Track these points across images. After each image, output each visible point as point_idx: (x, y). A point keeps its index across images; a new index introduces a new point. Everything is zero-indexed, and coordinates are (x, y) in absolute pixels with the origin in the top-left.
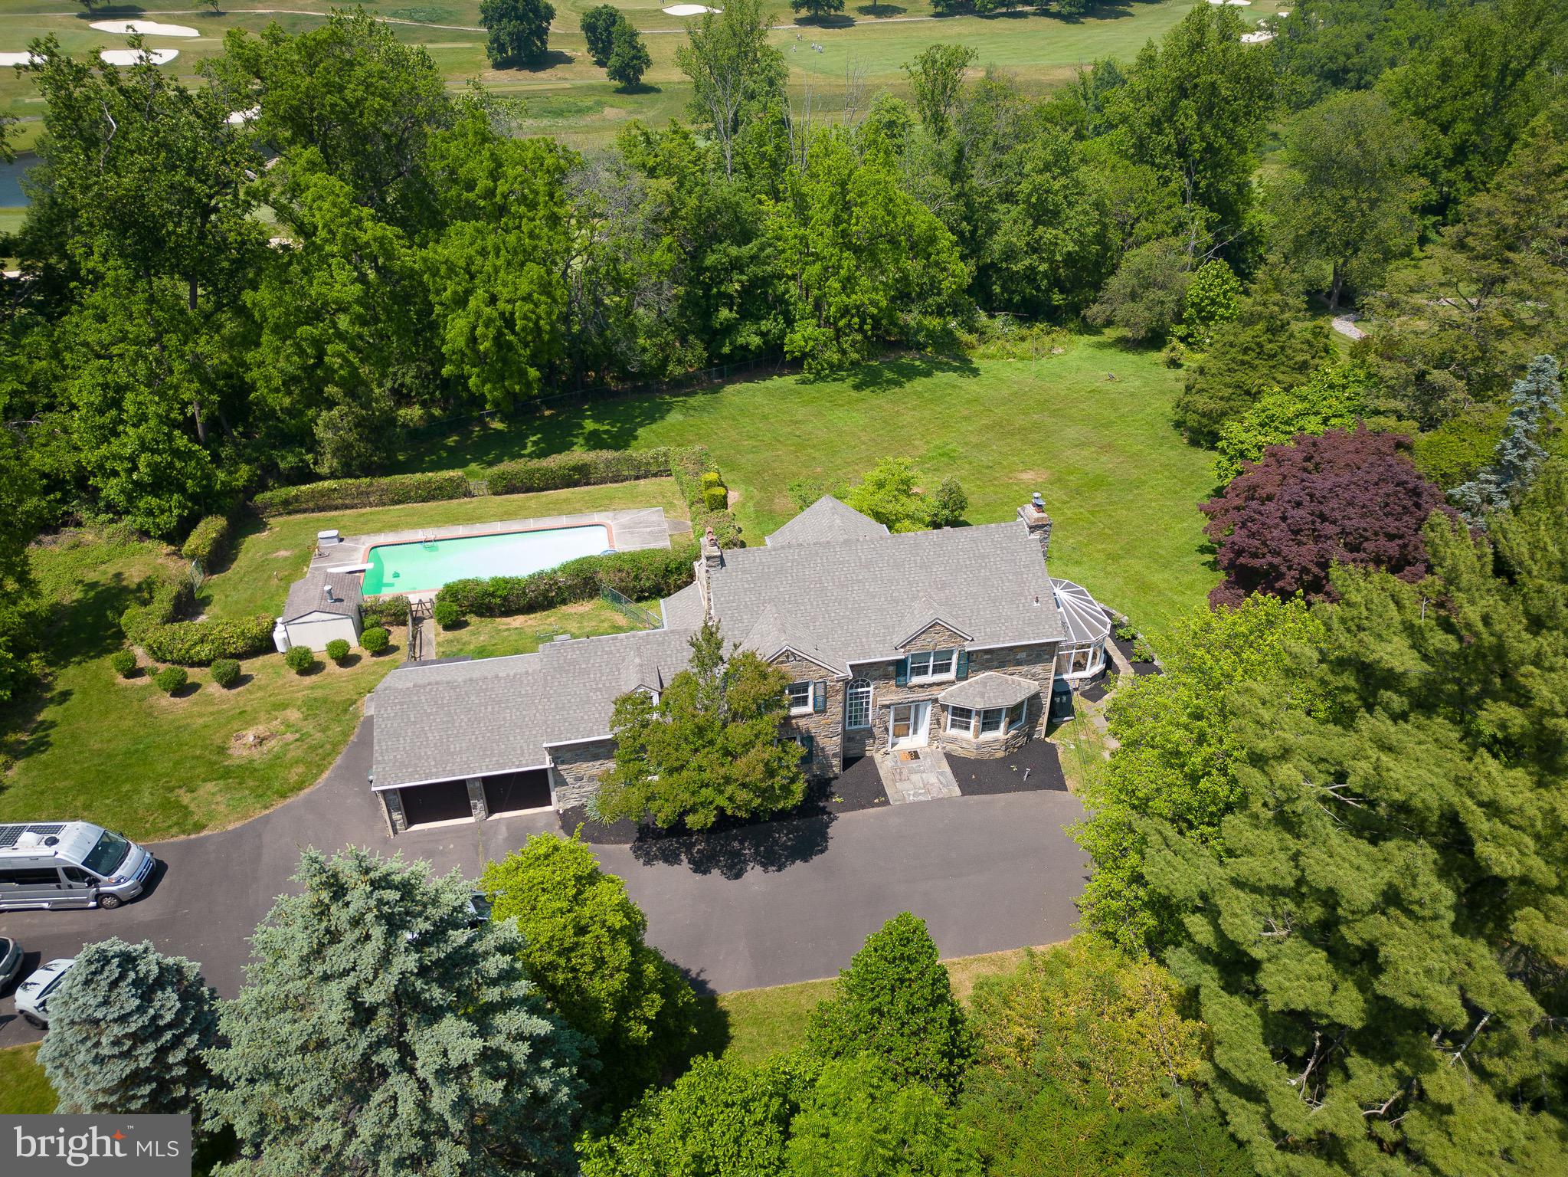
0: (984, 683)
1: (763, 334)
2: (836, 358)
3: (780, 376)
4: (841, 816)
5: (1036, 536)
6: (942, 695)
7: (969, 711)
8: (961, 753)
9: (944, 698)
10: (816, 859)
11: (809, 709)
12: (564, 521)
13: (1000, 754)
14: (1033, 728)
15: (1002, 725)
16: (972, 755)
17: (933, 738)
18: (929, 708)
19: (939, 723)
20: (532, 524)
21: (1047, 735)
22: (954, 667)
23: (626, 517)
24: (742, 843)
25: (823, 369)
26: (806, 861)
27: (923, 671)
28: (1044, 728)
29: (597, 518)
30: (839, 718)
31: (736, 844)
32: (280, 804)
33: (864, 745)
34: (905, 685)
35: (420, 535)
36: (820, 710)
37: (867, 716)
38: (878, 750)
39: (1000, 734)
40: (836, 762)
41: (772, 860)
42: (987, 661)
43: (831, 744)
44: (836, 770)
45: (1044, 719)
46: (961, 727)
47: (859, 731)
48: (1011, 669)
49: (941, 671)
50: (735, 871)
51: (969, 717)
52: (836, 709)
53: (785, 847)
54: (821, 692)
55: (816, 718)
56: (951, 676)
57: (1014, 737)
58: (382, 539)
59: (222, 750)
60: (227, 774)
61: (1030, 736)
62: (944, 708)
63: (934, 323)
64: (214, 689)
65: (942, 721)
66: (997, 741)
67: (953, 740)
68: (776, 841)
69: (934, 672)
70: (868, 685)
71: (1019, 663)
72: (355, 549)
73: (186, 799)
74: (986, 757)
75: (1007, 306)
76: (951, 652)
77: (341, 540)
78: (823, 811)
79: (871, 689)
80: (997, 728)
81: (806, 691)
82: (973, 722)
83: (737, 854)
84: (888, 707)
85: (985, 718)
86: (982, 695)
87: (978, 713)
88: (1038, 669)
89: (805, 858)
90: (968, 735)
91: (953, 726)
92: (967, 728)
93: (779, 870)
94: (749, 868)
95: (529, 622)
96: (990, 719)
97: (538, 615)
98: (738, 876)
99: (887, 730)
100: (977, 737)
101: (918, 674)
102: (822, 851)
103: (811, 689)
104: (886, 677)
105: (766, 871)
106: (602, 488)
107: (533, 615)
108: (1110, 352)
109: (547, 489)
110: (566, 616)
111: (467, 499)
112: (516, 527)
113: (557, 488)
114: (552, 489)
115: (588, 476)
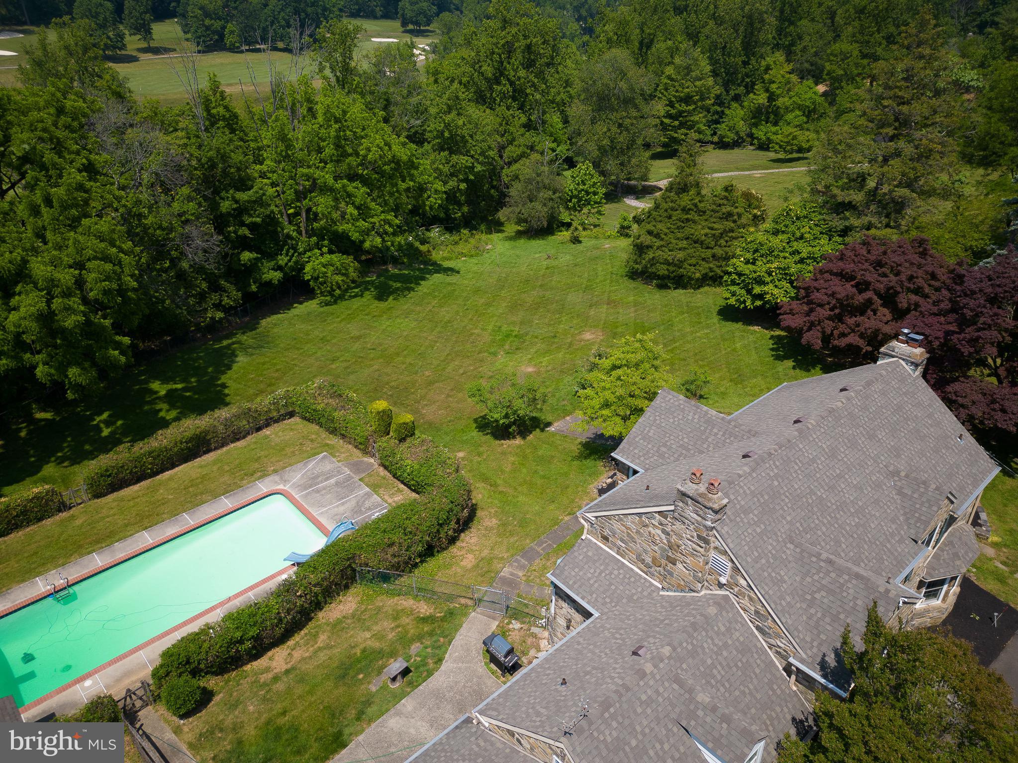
3: (301, 303)
5: (917, 373)
12: (226, 503)
16: (938, 621)
20: (188, 520)
23: (297, 475)
25: (335, 291)
29: (263, 487)
75: (434, 221)
82: (944, 588)
95: (297, 655)
97: (297, 638)
100: (945, 601)
106: (228, 452)
107: (291, 643)
108: (522, 241)
109: (163, 471)
110: (337, 626)
111: (64, 515)
112: (171, 531)
113: (173, 466)
114: (168, 469)
115: (208, 442)
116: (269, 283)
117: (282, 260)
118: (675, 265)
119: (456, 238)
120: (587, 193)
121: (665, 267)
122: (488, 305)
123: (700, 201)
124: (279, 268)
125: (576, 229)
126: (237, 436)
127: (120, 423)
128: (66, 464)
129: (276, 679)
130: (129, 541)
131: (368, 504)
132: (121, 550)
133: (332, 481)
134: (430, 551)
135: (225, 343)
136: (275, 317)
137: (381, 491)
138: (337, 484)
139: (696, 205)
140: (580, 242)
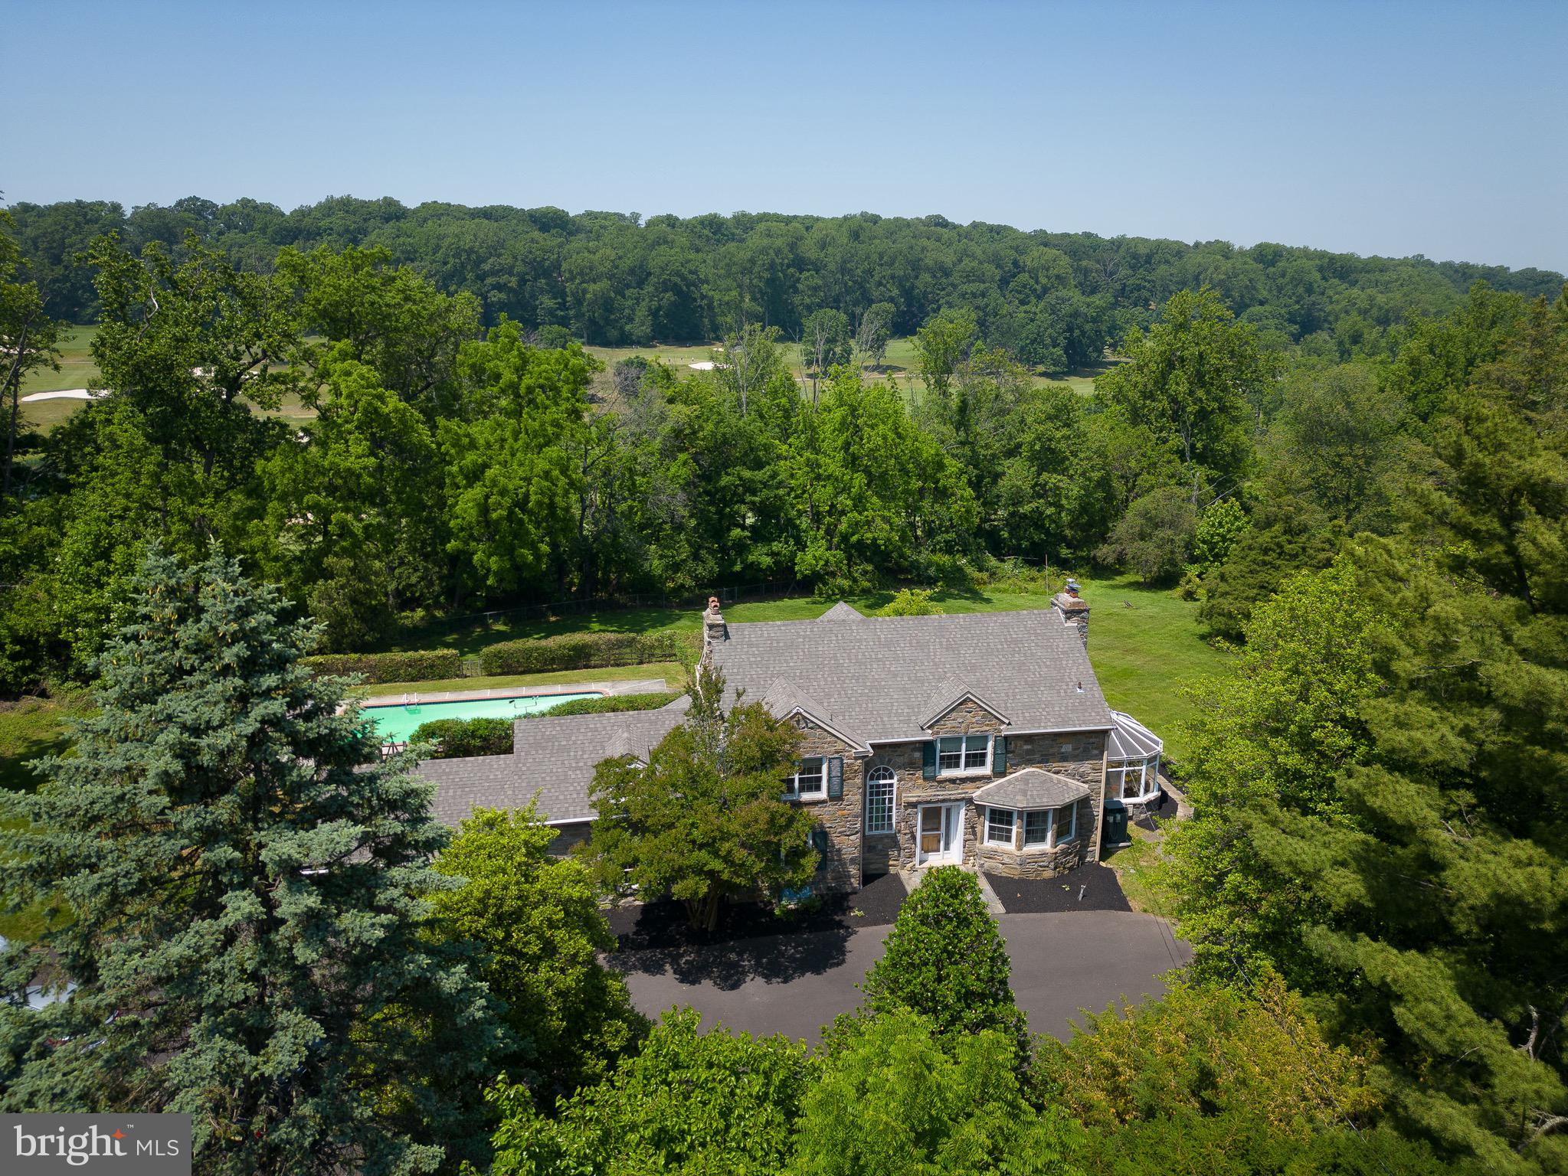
0: (1025, 780)
1: (773, 554)
2: (846, 583)
3: (792, 598)
4: (862, 930)
5: (1072, 624)
6: (977, 794)
7: (1010, 814)
8: (1001, 870)
9: (980, 796)
10: (831, 972)
11: (823, 795)
12: (558, 688)
13: (1048, 874)
14: (1085, 846)
15: (1049, 835)
16: (1015, 873)
17: (968, 853)
18: (963, 812)
19: (974, 833)
21: (1103, 858)
22: (989, 759)
23: (625, 686)
24: (740, 954)
25: (834, 594)
26: (819, 973)
27: (952, 762)
28: (1097, 848)
29: (595, 686)
30: (858, 809)
31: (733, 956)
33: (887, 857)
34: (933, 778)
36: (836, 797)
37: (890, 818)
38: (903, 867)
39: (1046, 846)
40: (853, 870)
41: (776, 971)
42: (1028, 752)
43: (848, 845)
44: (855, 883)
45: (1097, 836)
46: (1000, 838)
47: (881, 838)
48: (1056, 766)
49: (975, 764)
50: (731, 980)
51: (1010, 823)
52: (854, 797)
53: (791, 958)
54: (836, 772)
55: (830, 808)
56: (987, 770)
57: (1065, 853)
61: (1082, 858)
62: (981, 810)
63: (945, 559)
65: (978, 829)
66: (1043, 854)
67: (991, 855)
68: (782, 954)
69: (967, 765)
70: (891, 777)
71: (1064, 758)
74: (1032, 877)
75: (1016, 551)
76: (985, 739)
78: (840, 925)
79: (894, 781)
80: (1043, 839)
81: (819, 771)
82: (1015, 829)
83: (735, 965)
84: (914, 805)
85: (1029, 824)
86: (1024, 793)
87: (1020, 814)
88: (1086, 767)
89: (818, 969)
90: (1011, 847)
91: (991, 837)
92: (1008, 839)
93: (785, 981)
94: (748, 979)
96: (1034, 824)
98: (735, 986)
99: (914, 838)
100: (1019, 848)
101: (949, 766)
102: (838, 964)
103: (825, 768)
104: (911, 765)
105: (768, 982)
109: (544, 671)
111: (459, 680)
112: (507, 693)
114: (550, 671)
115: (588, 657)
119: (1034, 573)
126: (618, 661)
130: (475, 691)
132: (467, 694)
140: (1195, 600)
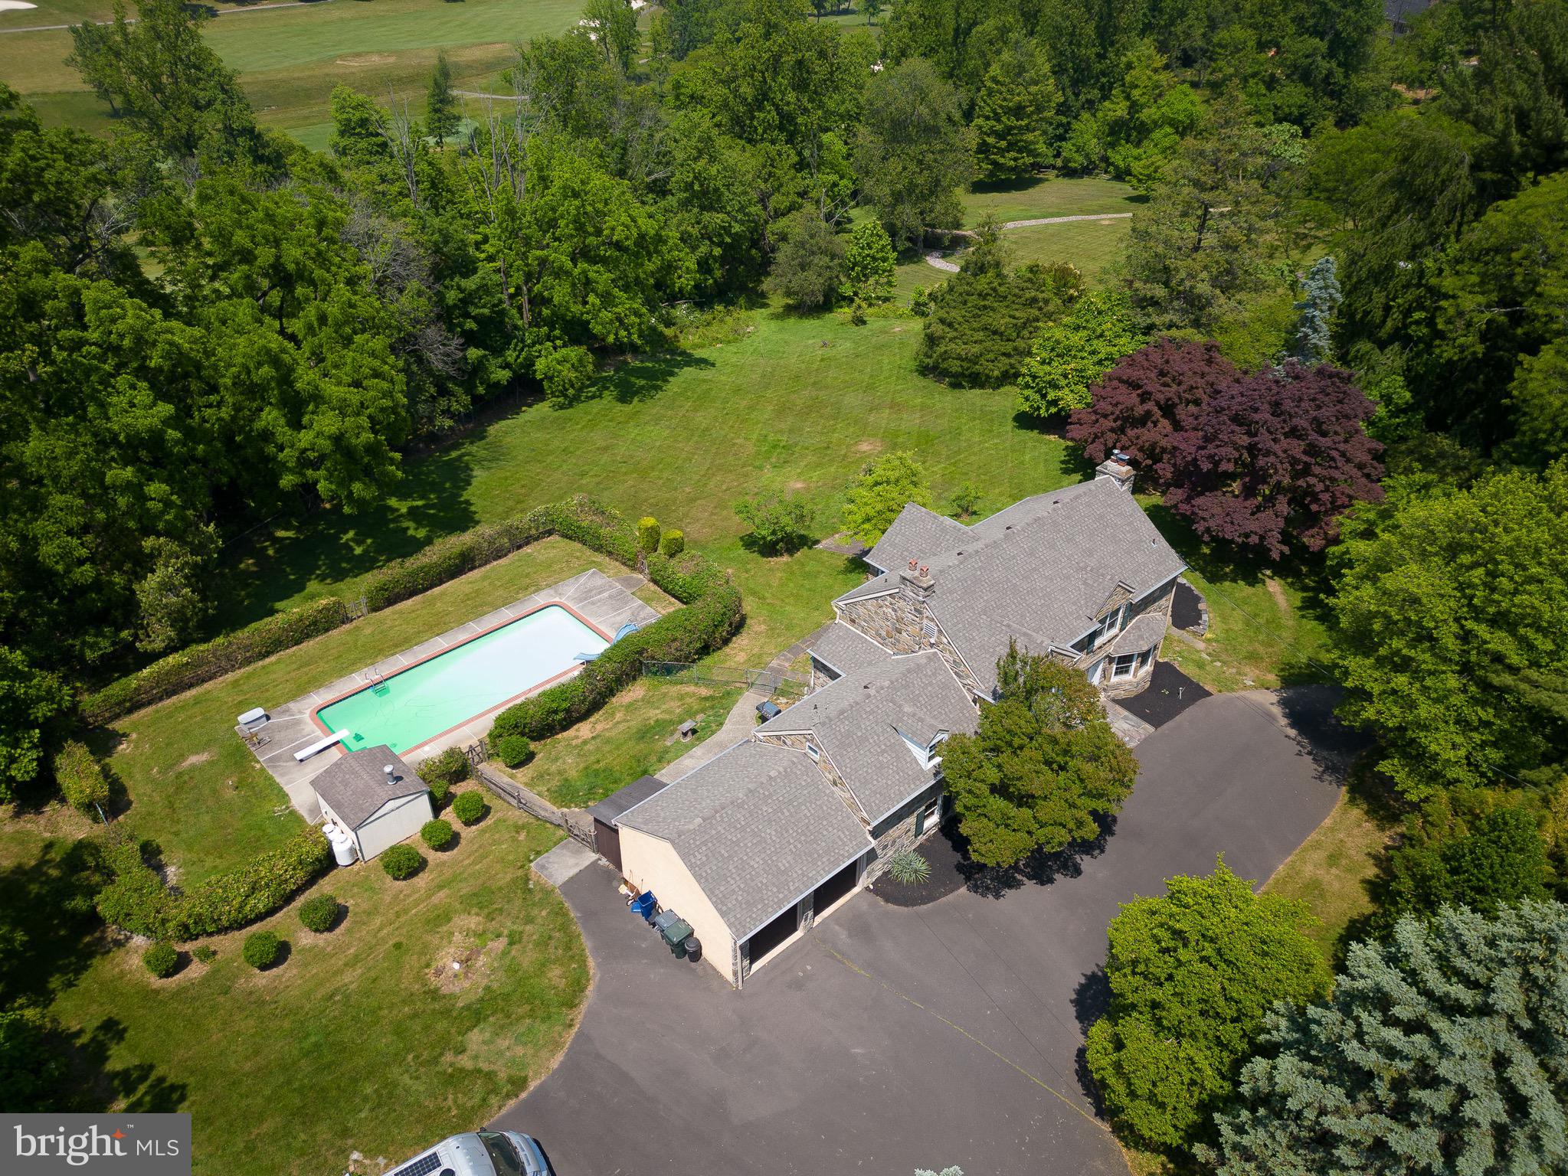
0: (1138, 627)
3: (530, 406)
5: (1125, 487)
6: (1110, 650)
7: (1132, 656)
8: (1122, 694)
9: (1114, 651)
10: (1118, 830)
12: (507, 614)
13: (1148, 685)
15: (1150, 659)
16: (1132, 694)
18: (1102, 665)
19: (1105, 676)
20: (475, 628)
21: (1160, 656)
22: (1119, 622)
23: (570, 590)
29: (541, 599)
32: (580, 1014)
34: (1091, 651)
35: (359, 680)
39: (1148, 668)
42: (1140, 606)
46: (1124, 673)
48: (1150, 608)
49: (1111, 629)
50: (1072, 868)
51: (1130, 662)
56: (1116, 630)
58: (318, 699)
59: (434, 994)
60: (476, 1014)
62: (1113, 660)
64: (305, 939)
65: (1108, 672)
66: (1146, 674)
67: (1117, 687)
69: (1108, 631)
71: (1155, 600)
72: (298, 722)
73: (465, 1062)
74: (1142, 690)
76: (1121, 608)
77: (268, 718)
80: (1146, 663)
82: (1132, 665)
85: (1145, 656)
86: (1142, 638)
87: (1141, 655)
88: (1163, 600)
91: (1117, 674)
92: (1128, 671)
93: (1102, 851)
94: (1079, 861)
95: (599, 727)
97: (596, 716)
98: (1078, 871)
100: (1135, 676)
101: (1099, 637)
102: (1114, 821)
104: (1086, 647)
105: (1093, 857)
106: (493, 569)
107: (592, 719)
108: (791, 321)
109: (431, 587)
110: (630, 708)
111: (347, 627)
112: (462, 637)
113: (441, 582)
114: (436, 585)
115: (473, 560)
116: (497, 384)
117: (511, 355)
118: (970, 361)
119: (708, 316)
120: (874, 259)
121: (958, 363)
122: (751, 408)
123: (1000, 285)
124: (506, 366)
125: (860, 307)
126: (499, 554)
127: (369, 541)
128: (328, 581)
129: (585, 742)
130: (426, 645)
131: (642, 615)
132: (421, 652)
133: (606, 594)
134: (705, 650)
135: (454, 454)
136: (503, 423)
137: (654, 604)
138: (610, 597)
139: (994, 290)
140: (864, 323)
